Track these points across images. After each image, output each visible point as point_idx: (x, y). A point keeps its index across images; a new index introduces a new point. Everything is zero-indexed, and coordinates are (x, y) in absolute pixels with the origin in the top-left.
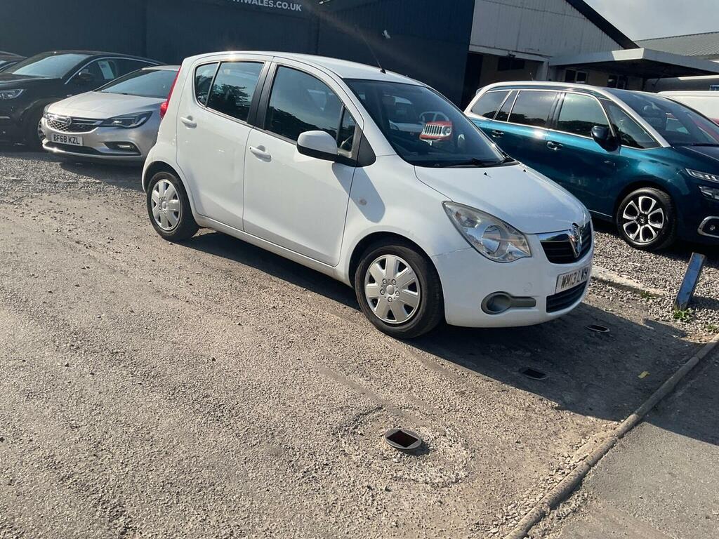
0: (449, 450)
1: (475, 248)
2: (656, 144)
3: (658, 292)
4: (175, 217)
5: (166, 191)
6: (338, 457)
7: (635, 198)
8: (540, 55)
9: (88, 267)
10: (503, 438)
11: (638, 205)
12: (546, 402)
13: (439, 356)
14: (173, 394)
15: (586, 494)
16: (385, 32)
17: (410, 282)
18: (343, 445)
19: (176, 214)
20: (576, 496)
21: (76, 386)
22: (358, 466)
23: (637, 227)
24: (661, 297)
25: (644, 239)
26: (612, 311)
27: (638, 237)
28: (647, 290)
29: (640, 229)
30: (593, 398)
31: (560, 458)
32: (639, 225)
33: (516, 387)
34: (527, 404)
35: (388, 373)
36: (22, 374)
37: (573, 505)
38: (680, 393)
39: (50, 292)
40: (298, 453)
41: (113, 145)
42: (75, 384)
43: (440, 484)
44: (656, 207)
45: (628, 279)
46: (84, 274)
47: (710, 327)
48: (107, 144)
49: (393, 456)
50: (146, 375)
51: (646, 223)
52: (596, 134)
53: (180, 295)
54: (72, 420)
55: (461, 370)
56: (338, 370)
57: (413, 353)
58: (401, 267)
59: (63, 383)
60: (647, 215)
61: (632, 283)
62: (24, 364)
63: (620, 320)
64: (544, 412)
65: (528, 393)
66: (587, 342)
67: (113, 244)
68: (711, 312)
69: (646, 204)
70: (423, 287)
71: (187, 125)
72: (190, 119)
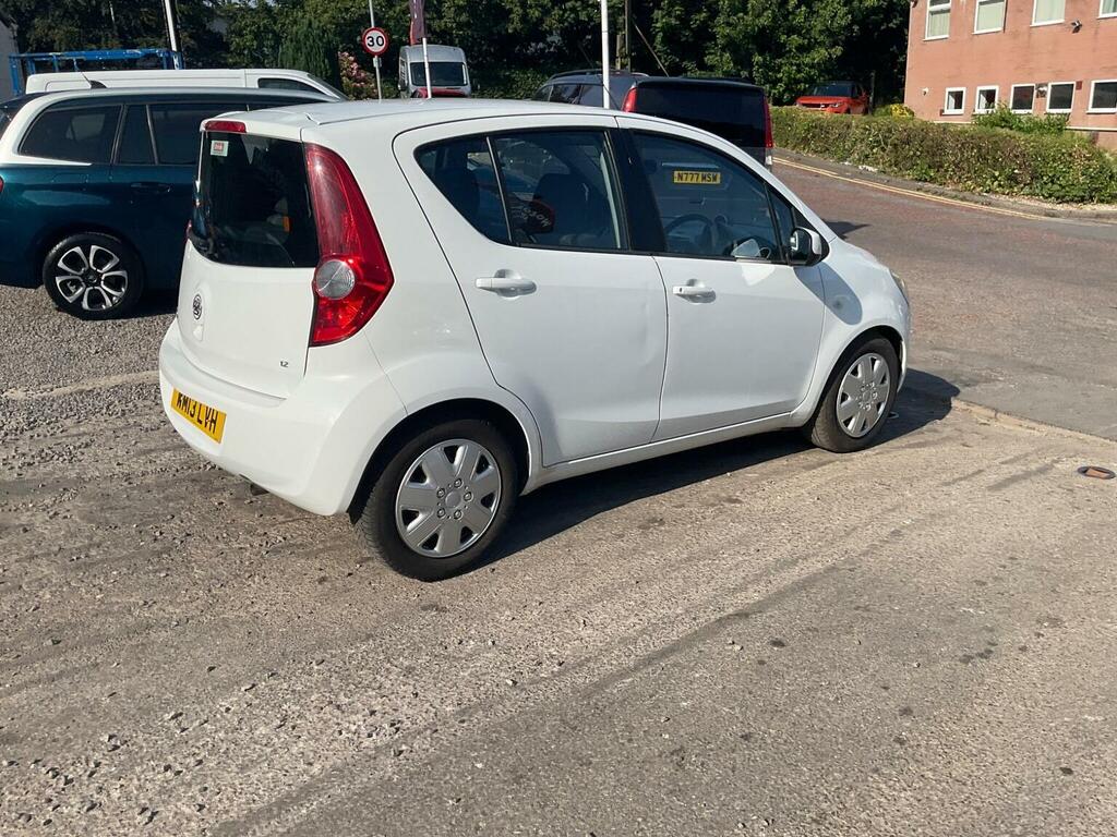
70: (892, 373)
71: (504, 291)
72: (503, 277)
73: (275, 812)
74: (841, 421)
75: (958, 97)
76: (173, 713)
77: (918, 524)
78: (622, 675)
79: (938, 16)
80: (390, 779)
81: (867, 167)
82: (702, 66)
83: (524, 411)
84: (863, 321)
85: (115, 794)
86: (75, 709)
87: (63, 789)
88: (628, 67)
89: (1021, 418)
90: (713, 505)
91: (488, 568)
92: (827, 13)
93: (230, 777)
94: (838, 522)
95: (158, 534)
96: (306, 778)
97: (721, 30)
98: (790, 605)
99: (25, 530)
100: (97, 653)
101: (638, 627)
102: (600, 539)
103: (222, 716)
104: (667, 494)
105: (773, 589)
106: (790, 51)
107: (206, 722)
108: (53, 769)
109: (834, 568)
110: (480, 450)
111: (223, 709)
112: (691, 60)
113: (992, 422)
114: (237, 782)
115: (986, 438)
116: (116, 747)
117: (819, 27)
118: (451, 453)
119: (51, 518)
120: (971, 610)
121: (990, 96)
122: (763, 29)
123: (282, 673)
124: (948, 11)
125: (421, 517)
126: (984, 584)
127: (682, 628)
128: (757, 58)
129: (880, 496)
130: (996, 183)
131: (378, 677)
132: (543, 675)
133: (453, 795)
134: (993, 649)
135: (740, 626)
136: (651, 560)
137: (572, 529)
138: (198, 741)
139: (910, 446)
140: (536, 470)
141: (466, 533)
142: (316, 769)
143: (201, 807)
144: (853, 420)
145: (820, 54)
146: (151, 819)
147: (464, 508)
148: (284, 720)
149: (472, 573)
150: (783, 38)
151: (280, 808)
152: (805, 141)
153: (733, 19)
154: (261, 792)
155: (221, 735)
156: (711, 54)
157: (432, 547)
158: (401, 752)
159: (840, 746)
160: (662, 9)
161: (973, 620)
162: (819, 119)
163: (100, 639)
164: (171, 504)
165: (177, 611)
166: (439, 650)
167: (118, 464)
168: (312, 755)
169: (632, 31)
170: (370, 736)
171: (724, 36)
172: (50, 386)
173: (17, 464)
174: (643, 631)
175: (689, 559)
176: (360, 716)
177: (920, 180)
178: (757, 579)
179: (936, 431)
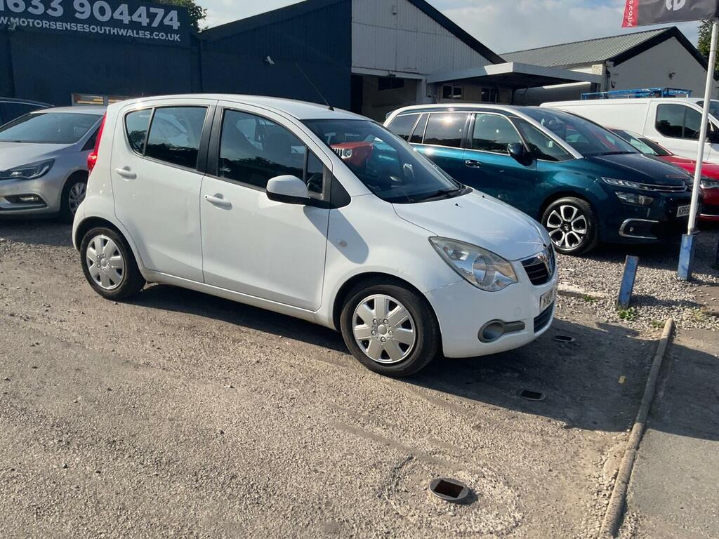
0: (496, 492)
1: (467, 280)
2: (570, 156)
3: (599, 294)
4: (118, 275)
5: (104, 248)
6: (395, 522)
7: (557, 208)
8: (418, 74)
9: (37, 344)
10: (535, 468)
11: (560, 214)
12: (554, 423)
13: (440, 391)
14: (197, 481)
15: (635, 514)
16: (269, 58)
17: (403, 320)
18: (394, 507)
19: (119, 271)
20: (628, 517)
21: (87, 490)
22: (419, 528)
23: (562, 235)
24: (603, 299)
25: (570, 244)
26: (566, 318)
27: (564, 243)
28: (589, 294)
29: (565, 236)
30: (591, 410)
31: (593, 480)
32: (563, 233)
33: (523, 412)
34: (539, 428)
35: (401, 417)
36: (18, 488)
37: (630, 528)
38: (661, 394)
39: (7, 379)
40: (354, 525)
41: (15, 199)
42: (85, 488)
43: (504, 532)
44: (578, 214)
45: (569, 285)
46: (36, 353)
47: (654, 323)
48: (8, 198)
49: (447, 509)
50: (157, 463)
51: (570, 229)
52: (512, 151)
53: (152, 363)
54: (101, 533)
55: (466, 403)
56: (352, 422)
57: (415, 391)
58: (392, 306)
59: (71, 490)
60: (570, 223)
61: (574, 288)
62: (15, 473)
63: (576, 326)
64: (557, 434)
65: (535, 416)
66: (560, 354)
67: (52, 312)
68: (651, 308)
69: (568, 213)
70: (418, 324)
71: (125, 176)
72: (127, 170)
83: (128, 234)
110: (116, 246)
140: (142, 268)
141: (111, 282)
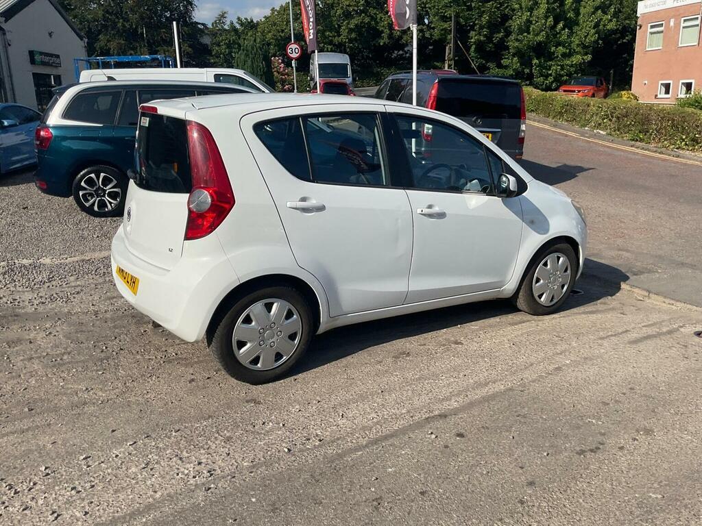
70: (572, 266)
71: (305, 210)
72: (305, 201)
73: (127, 520)
74: (536, 295)
75: (667, 87)
76: (84, 456)
77: (575, 364)
78: (356, 450)
79: (655, 35)
80: (199, 504)
81: (600, 131)
82: (500, 66)
83: (316, 283)
84: (550, 233)
85: (40, 502)
86: (30, 450)
87: (13, 497)
88: (453, 66)
89: (665, 297)
90: (444, 345)
91: (292, 378)
92: (582, 34)
93: (109, 496)
94: (522, 359)
95: (104, 348)
96: (151, 500)
97: (512, 44)
98: (475, 411)
99: (31, 342)
100: (52, 418)
101: (375, 420)
102: (366, 364)
103: (113, 460)
104: (417, 337)
105: (467, 400)
106: (558, 57)
107: (102, 462)
108: (9, 485)
109: (511, 389)
110: (288, 306)
111: (114, 456)
112: (492, 62)
113: (646, 299)
114: (110, 500)
115: (639, 309)
116: (48, 474)
117: (577, 42)
118: (269, 307)
119: (47, 335)
120: (594, 421)
121: (688, 86)
122: (539, 44)
123: (154, 436)
124: (662, 32)
125: (248, 345)
126: (608, 404)
127: (402, 422)
128: (535, 61)
129: (555, 344)
130: (683, 143)
131: (209, 442)
132: (308, 447)
133: (233, 517)
134: (601, 447)
135: (440, 424)
136: (395, 379)
137: (351, 356)
138: (95, 473)
139: (584, 313)
140: (325, 319)
141: (279, 356)
142: (158, 495)
143: (86, 513)
144: (545, 295)
145: (577, 59)
146: (56, 518)
147: (277, 341)
148: (147, 464)
149: (282, 381)
150: (553, 49)
151: (131, 517)
152: (561, 114)
153: (520, 37)
154: (123, 507)
155: (109, 471)
156: (505, 58)
157: (257, 365)
158: (210, 488)
159: (481, 503)
160: (475, 31)
161: (593, 427)
162: (570, 100)
163: (56, 409)
164: (117, 330)
165: (104, 395)
166: (250, 427)
167: (93, 305)
168: (158, 486)
169: (456, 44)
170: (194, 477)
171: (514, 48)
172: (66, 256)
173: (36, 302)
174: (377, 423)
175: (419, 379)
176: (192, 465)
177: (633, 140)
178: (458, 395)
179: (605, 304)
